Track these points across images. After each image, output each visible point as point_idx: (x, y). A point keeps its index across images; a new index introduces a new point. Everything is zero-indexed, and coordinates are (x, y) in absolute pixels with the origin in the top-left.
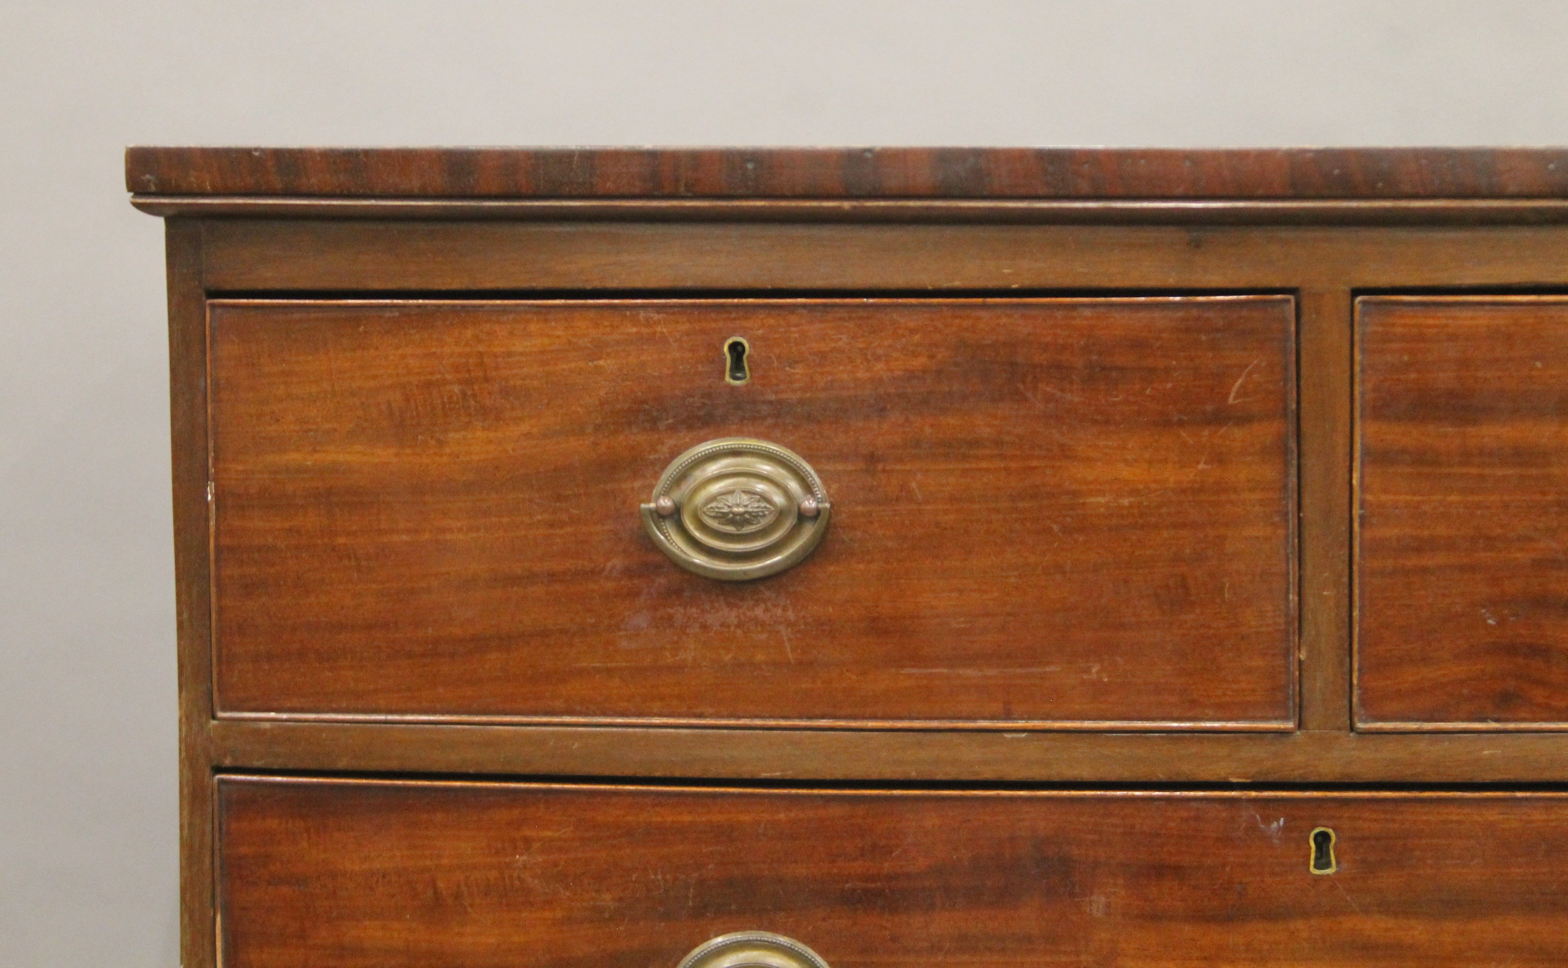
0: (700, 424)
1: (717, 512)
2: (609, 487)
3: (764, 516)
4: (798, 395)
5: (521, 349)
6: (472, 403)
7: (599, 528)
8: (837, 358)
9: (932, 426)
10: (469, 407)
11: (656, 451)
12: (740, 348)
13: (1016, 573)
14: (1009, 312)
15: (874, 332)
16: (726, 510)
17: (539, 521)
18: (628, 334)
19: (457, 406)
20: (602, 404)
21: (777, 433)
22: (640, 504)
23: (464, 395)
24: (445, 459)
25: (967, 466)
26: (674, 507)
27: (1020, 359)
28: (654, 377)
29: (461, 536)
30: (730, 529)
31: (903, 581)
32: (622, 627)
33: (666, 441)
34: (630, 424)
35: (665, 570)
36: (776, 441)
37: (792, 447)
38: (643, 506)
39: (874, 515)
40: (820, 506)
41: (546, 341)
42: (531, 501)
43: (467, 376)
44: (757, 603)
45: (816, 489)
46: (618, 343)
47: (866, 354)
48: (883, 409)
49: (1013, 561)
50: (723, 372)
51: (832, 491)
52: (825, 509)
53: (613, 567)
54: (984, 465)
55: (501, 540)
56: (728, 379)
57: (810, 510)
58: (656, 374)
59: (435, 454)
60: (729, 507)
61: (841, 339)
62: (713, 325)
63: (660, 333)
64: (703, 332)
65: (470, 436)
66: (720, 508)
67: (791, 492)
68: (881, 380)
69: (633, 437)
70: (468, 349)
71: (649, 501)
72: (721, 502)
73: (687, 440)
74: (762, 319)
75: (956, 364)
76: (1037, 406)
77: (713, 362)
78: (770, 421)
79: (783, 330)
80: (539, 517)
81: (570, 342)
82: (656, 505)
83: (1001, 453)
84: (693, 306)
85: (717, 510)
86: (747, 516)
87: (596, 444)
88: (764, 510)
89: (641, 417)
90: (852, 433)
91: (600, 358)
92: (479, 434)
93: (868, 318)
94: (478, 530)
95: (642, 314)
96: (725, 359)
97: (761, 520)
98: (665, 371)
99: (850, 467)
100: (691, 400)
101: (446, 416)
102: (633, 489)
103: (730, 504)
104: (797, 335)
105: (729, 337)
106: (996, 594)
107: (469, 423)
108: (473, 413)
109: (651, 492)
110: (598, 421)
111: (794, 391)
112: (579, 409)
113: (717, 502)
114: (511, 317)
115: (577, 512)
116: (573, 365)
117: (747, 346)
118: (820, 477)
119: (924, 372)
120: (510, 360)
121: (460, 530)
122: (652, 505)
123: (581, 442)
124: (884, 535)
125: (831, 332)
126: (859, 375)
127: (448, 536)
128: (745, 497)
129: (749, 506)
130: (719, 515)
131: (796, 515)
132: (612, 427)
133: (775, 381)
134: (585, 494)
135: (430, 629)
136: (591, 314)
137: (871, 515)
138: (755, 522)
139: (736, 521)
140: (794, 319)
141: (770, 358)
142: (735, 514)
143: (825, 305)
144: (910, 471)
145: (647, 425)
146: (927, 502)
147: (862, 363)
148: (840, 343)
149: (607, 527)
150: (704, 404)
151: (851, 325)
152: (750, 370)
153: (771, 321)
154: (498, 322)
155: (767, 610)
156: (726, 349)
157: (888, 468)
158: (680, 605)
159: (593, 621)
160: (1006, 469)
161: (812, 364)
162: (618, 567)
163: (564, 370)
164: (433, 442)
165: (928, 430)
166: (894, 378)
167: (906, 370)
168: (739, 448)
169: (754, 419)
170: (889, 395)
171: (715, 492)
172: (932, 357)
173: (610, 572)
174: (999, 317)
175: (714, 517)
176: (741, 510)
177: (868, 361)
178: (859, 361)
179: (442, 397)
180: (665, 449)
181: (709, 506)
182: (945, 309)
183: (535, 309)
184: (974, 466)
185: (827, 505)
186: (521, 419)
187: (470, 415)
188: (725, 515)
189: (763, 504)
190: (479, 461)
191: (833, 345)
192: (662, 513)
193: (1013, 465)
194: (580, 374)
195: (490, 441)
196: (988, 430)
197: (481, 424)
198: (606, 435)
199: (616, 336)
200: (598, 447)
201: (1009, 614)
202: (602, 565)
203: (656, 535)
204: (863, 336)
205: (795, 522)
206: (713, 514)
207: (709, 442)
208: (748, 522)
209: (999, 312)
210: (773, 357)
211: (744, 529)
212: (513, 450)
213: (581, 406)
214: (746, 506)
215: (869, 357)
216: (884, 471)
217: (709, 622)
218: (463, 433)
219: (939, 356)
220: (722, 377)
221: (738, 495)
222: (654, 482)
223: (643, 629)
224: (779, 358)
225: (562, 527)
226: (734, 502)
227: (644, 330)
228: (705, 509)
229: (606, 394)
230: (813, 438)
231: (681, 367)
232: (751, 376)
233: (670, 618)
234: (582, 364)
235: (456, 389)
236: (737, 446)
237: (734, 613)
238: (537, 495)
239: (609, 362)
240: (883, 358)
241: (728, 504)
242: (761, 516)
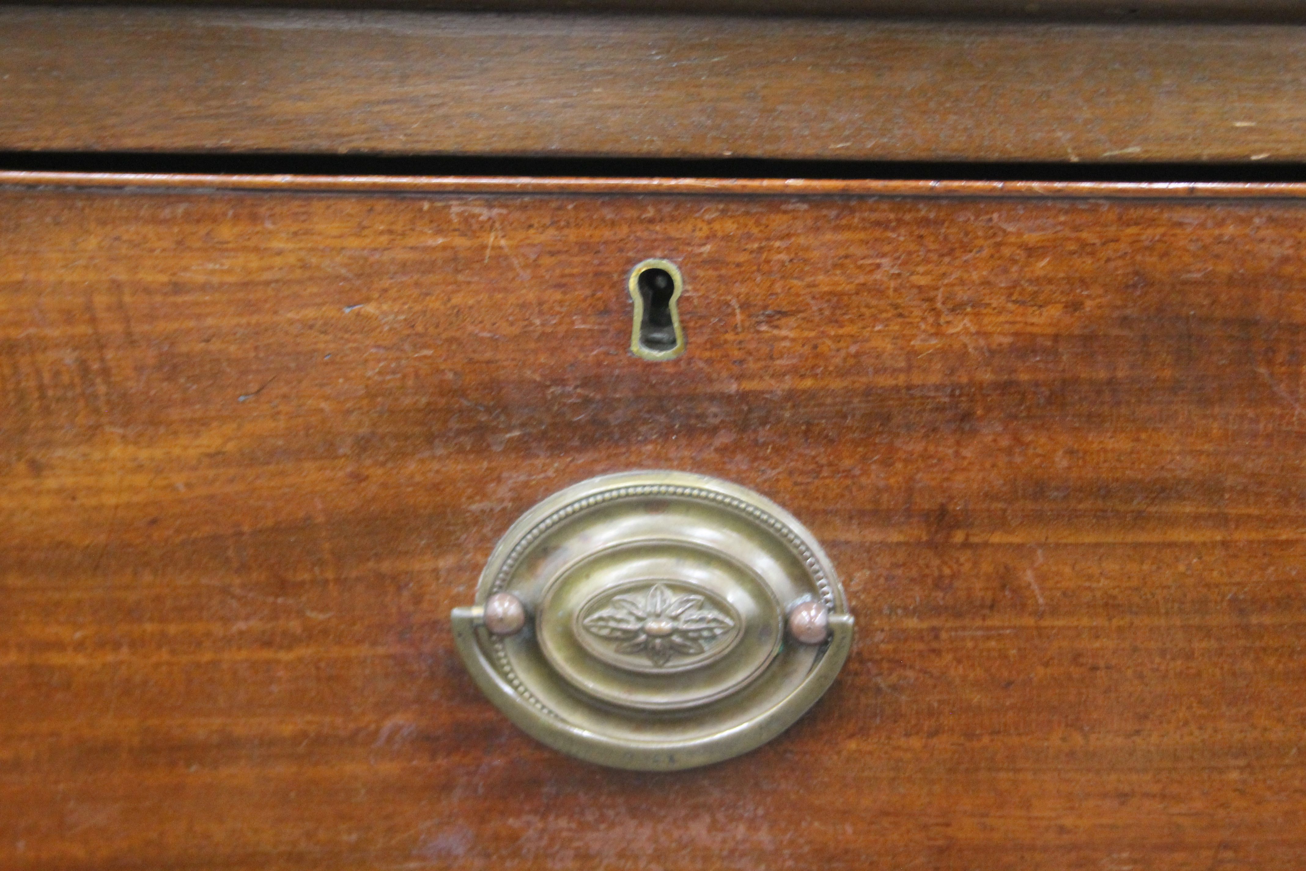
0: (576, 443)
1: (614, 629)
2: (386, 566)
3: (714, 637)
4: (788, 383)
5: (201, 278)
6: (102, 389)
7: (364, 650)
8: (868, 306)
9: (1071, 452)
10: (96, 397)
11: (484, 496)
12: (661, 282)
13: (1242, 762)
14: (1242, 212)
15: (951, 252)
16: (632, 626)
17: (241, 633)
18: (426, 249)
19: (70, 394)
20: (371, 395)
21: (741, 462)
22: (451, 607)
23: (84, 368)
24: (46, 502)
25: (1143, 537)
26: (522, 617)
27: (1263, 311)
28: (481, 340)
29: (81, 660)
30: (643, 664)
31: (1002, 775)
32: (415, 852)
33: (505, 475)
34: (430, 439)
35: (503, 740)
36: (740, 480)
37: (771, 493)
38: (458, 612)
39: (944, 635)
40: (835, 619)
41: (254, 263)
42: (225, 591)
43: (90, 331)
44: (695, 813)
45: (823, 581)
46: (404, 267)
47: (931, 300)
48: (966, 416)
49: (1237, 736)
50: (627, 333)
51: (854, 587)
52: (843, 626)
53: (397, 729)
54: (1180, 535)
55: (164, 668)
56: (637, 348)
57: (809, 630)
58: (486, 334)
59: (28, 490)
60: (639, 619)
61: (878, 266)
62: (607, 234)
63: (493, 248)
64: (585, 247)
65: (97, 455)
66: (620, 621)
67: (773, 593)
68: (963, 355)
69: (436, 466)
70: (92, 276)
71: (470, 602)
72: (623, 607)
73: (551, 473)
74: (709, 222)
75: (1125, 321)
76: (1296, 413)
77: (606, 311)
78: (724, 438)
79: (756, 245)
80: (242, 625)
81: (304, 267)
82: (485, 611)
83: (1215, 510)
84: (562, 192)
85: (612, 624)
86: (676, 639)
87: (358, 478)
88: (713, 625)
89: (454, 424)
90: (899, 466)
91: (367, 300)
92: (116, 451)
93: (938, 223)
94: (117, 646)
95: (456, 208)
96: (632, 305)
97: (706, 647)
98: (506, 330)
99: (895, 537)
100: (557, 390)
101: (46, 411)
102: (436, 571)
103: (640, 614)
104: (783, 257)
105: (640, 261)
106: (1198, 805)
107: (97, 427)
108: (104, 409)
109: (475, 578)
110: (364, 431)
111: (779, 375)
112: (323, 405)
113: (615, 608)
114: (181, 209)
115: (321, 617)
116: (310, 313)
117: (677, 277)
118: (832, 557)
119: (1056, 338)
120: (179, 299)
121: (79, 646)
122: (477, 612)
123: (328, 473)
124: (964, 678)
125: (858, 251)
126: (916, 343)
127: (56, 659)
128: (673, 598)
129: (683, 617)
130: (618, 634)
131: (780, 635)
132: (393, 444)
133: (737, 354)
134: (337, 581)
135: (21, 845)
136: (350, 206)
137: (937, 637)
138: (692, 651)
139: (653, 648)
140: (778, 222)
141: (727, 304)
142: (652, 635)
143: (846, 195)
144: (1020, 546)
145: (467, 441)
146: (1054, 611)
147: (924, 319)
148: (878, 276)
149: (381, 650)
150: (587, 401)
151: (901, 235)
152: (684, 329)
153: (730, 226)
154: (155, 221)
155: (713, 827)
156: (633, 283)
157: (974, 540)
158: (535, 812)
159: (354, 837)
160: (1225, 544)
161: (817, 319)
162: (405, 732)
163: (291, 322)
164: (21, 467)
165: (1061, 462)
166: (992, 352)
167: (1016, 334)
168: (659, 493)
169: (690, 432)
170: (981, 386)
171: (609, 585)
172: (1075, 306)
173: (390, 739)
174: (1221, 223)
175: (607, 639)
176: (665, 625)
177: (938, 314)
178: (917, 312)
179: (38, 372)
180: (504, 491)
181: (596, 616)
182: (1105, 206)
183: (233, 194)
184: (1156, 537)
185: (847, 619)
186: (204, 422)
187: (96, 411)
188: (630, 635)
189: (711, 614)
190: (117, 507)
191: (862, 279)
192: (497, 629)
193: (1241, 536)
194: (325, 332)
195: (140, 468)
196: (1189, 462)
197: (121, 431)
198: (382, 458)
199: (401, 255)
200: (363, 484)
201: (1226, 846)
202: (373, 727)
203: (484, 673)
204: (927, 261)
205: (777, 649)
206: (605, 632)
207: (597, 480)
208: (680, 651)
209: (1219, 211)
210: (734, 303)
211: (670, 664)
212: (188, 485)
213: (326, 398)
214: (675, 618)
215: (939, 305)
216: (966, 545)
217: (595, 847)
218: (84, 449)
219: (1089, 305)
220: (626, 345)
221: (658, 593)
222: (479, 558)
223: (456, 857)
224: (745, 306)
225: (290, 648)
226: (649, 609)
227: (460, 242)
228: (587, 621)
229: (380, 373)
230: (817, 473)
231: (538, 322)
232: (686, 343)
233: (514, 837)
234: (330, 311)
235: (69, 357)
236: (655, 489)
237: (646, 832)
238: (237, 581)
239: (385, 307)
240: (969, 309)
241: (635, 611)
242: (707, 639)
